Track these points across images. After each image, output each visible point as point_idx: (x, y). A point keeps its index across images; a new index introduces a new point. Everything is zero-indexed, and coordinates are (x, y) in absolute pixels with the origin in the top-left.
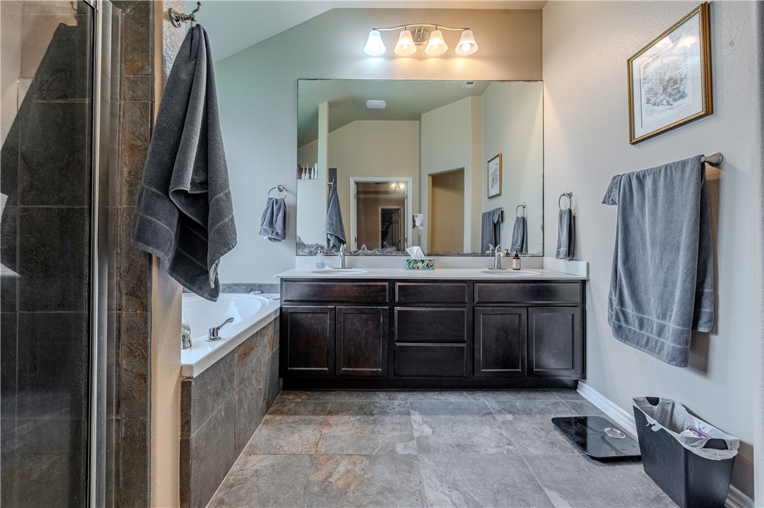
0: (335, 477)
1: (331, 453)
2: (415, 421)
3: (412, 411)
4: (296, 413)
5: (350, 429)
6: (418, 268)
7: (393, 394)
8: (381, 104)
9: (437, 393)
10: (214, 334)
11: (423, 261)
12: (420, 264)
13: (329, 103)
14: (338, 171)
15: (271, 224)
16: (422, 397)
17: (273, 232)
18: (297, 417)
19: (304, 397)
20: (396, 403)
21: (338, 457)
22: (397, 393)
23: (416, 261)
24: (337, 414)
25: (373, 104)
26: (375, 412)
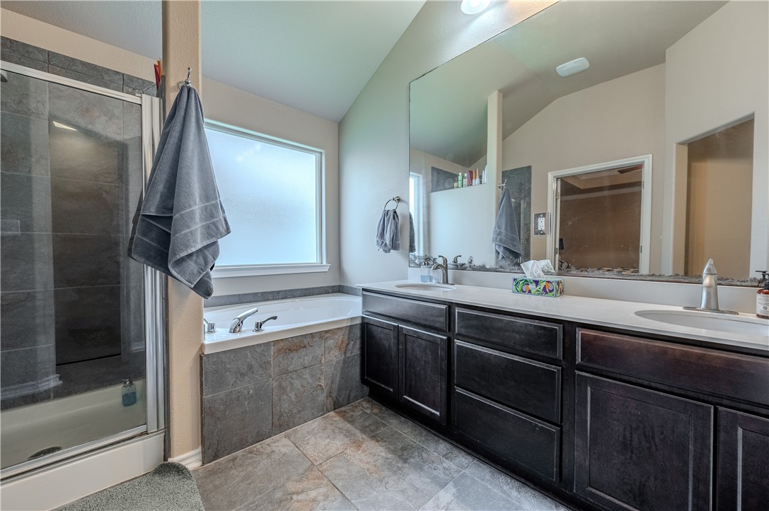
0: (300, 497)
1: (326, 474)
2: (438, 499)
3: (450, 485)
4: (352, 422)
5: (368, 463)
6: (530, 292)
7: (456, 452)
8: (579, 64)
9: (517, 484)
10: (259, 326)
11: (537, 283)
12: (532, 287)
13: (500, 91)
14: (532, 168)
15: (382, 235)
16: (488, 476)
17: (383, 243)
18: (349, 425)
19: (375, 411)
20: (447, 464)
21: (326, 481)
22: (463, 453)
23: (526, 282)
24: (378, 441)
25: (566, 68)
26: (412, 460)
